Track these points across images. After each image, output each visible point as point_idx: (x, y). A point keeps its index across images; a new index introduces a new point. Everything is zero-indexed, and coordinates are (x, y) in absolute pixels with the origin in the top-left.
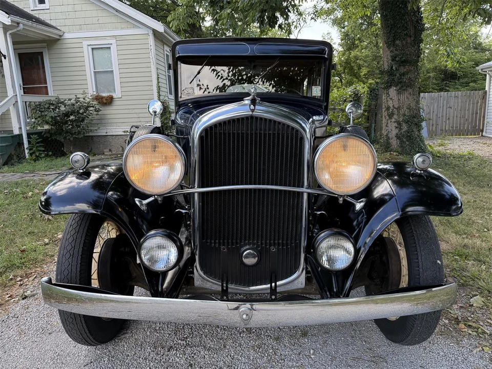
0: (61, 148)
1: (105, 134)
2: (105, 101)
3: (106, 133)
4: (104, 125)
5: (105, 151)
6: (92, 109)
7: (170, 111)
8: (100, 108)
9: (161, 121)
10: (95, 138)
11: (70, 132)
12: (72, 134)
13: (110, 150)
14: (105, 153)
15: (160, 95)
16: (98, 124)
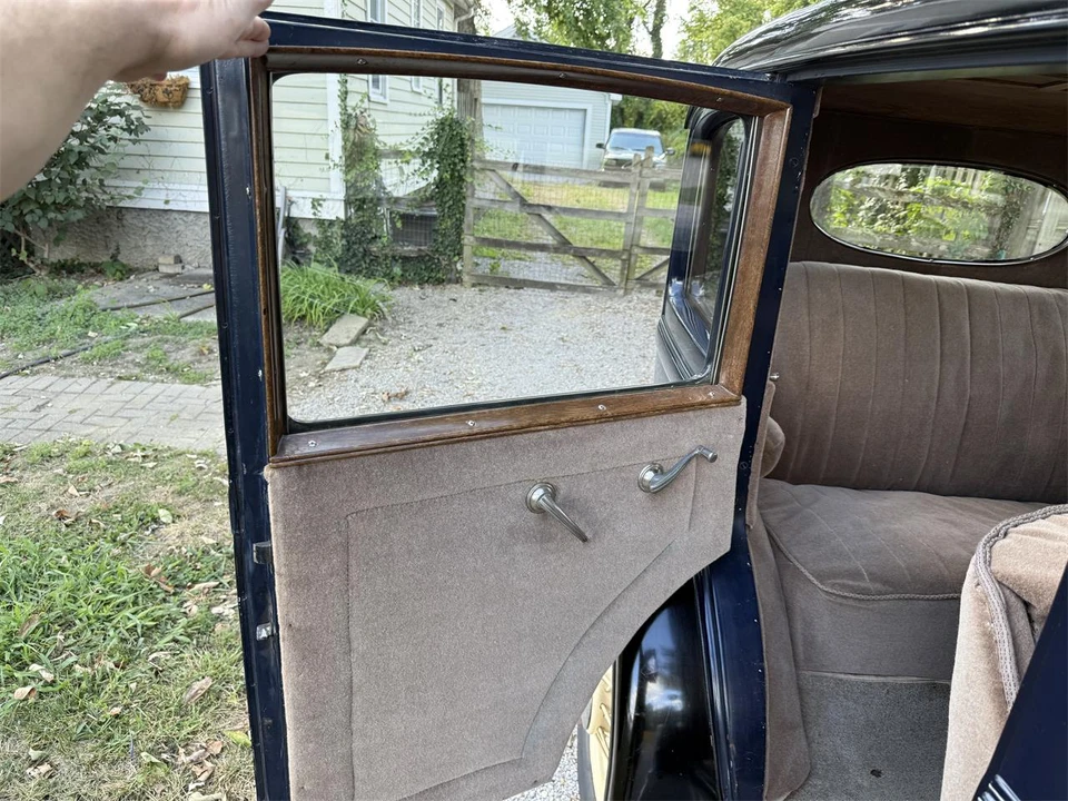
0: (10, 248)
1: (163, 206)
2: (161, 97)
3: (167, 202)
4: (159, 174)
5: (161, 260)
6: (116, 119)
7: (377, 150)
8: (145, 121)
9: (346, 181)
10: (128, 217)
11: (37, 202)
12: (44, 207)
13: (178, 260)
14: (163, 269)
15: (346, 93)
16: (138, 171)
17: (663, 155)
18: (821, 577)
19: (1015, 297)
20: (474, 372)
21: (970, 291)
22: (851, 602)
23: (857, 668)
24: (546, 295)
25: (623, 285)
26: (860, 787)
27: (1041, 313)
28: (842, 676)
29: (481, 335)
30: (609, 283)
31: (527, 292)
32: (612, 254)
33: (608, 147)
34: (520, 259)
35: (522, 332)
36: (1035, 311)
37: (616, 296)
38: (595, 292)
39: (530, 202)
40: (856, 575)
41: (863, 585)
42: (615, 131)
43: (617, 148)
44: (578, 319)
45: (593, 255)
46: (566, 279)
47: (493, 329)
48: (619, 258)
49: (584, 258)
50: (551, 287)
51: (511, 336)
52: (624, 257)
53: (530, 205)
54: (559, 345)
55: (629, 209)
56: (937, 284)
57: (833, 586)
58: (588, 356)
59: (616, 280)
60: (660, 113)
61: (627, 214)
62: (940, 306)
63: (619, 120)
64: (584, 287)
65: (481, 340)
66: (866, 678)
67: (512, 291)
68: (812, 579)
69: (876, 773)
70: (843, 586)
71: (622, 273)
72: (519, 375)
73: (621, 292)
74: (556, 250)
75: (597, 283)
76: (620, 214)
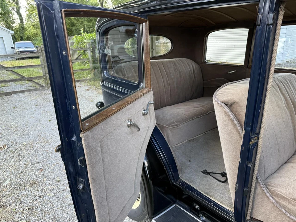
17: (35, 48)
18: (168, 125)
19: (170, 62)
20: (13, 124)
21: (162, 62)
22: (175, 128)
23: (177, 143)
24: (22, 95)
25: (47, 86)
26: (189, 165)
27: (174, 64)
28: (175, 146)
29: (7, 112)
30: (42, 86)
31: (14, 95)
32: (40, 78)
33: (15, 48)
34: (5, 86)
35: (21, 107)
36: (173, 63)
37: (46, 89)
38: (38, 90)
39: (6, 67)
40: (173, 123)
41: (175, 124)
42: (16, 43)
43: (19, 48)
44: (38, 99)
45: (34, 79)
46: (25, 88)
47: (10, 109)
48: (43, 78)
49: (31, 80)
50: (23, 92)
51: (18, 109)
52: (45, 78)
53: (6, 68)
54: (36, 107)
55: (41, 63)
56: (156, 62)
57: (171, 126)
58: (48, 108)
59: (44, 85)
60: (28, 36)
61: (41, 65)
62: (158, 66)
63: (15, 40)
64: (34, 89)
65: (9, 113)
66: (179, 144)
67: (8, 96)
68: (167, 126)
69: (190, 161)
70: (173, 125)
71: (45, 82)
72: (29, 120)
73: (46, 88)
74: (20, 80)
75: (38, 87)
76: (39, 65)
